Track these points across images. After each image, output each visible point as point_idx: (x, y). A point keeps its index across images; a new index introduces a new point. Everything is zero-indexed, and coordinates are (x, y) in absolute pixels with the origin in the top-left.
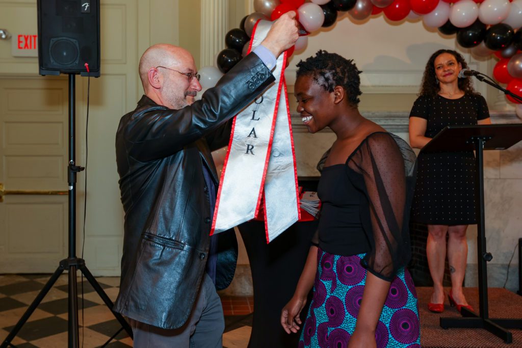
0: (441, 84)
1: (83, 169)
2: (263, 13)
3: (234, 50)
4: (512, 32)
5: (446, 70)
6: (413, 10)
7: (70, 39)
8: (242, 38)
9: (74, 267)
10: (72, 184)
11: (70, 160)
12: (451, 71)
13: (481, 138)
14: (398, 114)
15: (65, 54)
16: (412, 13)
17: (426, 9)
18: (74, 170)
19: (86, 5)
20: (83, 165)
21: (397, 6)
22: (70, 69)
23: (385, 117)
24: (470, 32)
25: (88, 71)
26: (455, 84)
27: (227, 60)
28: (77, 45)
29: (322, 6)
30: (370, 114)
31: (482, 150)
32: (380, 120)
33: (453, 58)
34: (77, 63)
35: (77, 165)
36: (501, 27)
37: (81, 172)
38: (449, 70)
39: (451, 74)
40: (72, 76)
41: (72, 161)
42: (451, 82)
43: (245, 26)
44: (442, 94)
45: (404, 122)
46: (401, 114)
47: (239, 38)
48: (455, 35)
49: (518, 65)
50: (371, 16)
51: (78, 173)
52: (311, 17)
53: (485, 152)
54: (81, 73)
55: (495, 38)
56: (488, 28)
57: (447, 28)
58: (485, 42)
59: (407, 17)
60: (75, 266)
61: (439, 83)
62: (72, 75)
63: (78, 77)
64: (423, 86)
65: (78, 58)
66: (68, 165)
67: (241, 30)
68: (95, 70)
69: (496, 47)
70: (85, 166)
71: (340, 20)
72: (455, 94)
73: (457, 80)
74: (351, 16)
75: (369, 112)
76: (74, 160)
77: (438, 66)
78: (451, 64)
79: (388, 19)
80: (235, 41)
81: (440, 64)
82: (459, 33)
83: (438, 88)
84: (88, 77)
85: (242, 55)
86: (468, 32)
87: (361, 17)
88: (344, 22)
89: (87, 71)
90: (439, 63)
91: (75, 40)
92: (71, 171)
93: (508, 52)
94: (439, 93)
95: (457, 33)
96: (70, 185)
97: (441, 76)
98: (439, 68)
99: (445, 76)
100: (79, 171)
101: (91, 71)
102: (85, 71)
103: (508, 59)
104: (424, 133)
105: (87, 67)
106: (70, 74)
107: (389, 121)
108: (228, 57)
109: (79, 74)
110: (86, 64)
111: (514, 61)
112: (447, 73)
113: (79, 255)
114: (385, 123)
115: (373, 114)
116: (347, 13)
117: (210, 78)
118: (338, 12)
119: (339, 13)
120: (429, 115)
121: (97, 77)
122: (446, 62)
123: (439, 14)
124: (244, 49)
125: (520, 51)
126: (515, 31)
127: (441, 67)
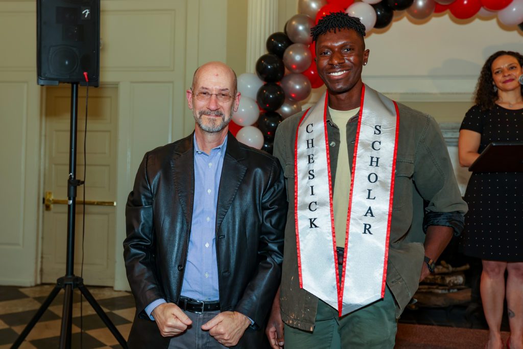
0: (500, 92)
2: (308, 16)
3: (275, 56)
5: (506, 74)
6: (484, 6)
7: (70, 48)
8: (285, 42)
12: (513, 77)
16: (483, 10)
19: (86, 12)
25: (87, 80)
26: (518, 91)
27: (266, 67)
28: (78, 54)
29: (374, 6)
33: (515, 61)
34: (77, 72)
38: (509, 75)
39: (512, 80)
40: (75, 86)
42: (513, 90)
44: (500, 103)
47: (281, 42)
50: (433, 14)
61: (497, 91)
62: (75, 84)
64: (477, 95)
67: (284, 33)
72: (518, 103)
73: (520, 88)
74: (409, 16)
77: (497, 70)
78: (512, 68)
79: (454, 18)
80: (277, 45)
81: (498, 69)
84: (86, 87)
85: (283, 61)
87: (421, 17)
90: (498, 67)
94: (496, 102)
97: (500, 82)
98: (498, 72)
99: (505, 82)
102: (84, 80)
104: (477, 149)
105: (86, 77)
108: (268, 63)
110: (85, 73)
112: (508, 78)
116: (405, 12)
117: (249, 86)
118: (394, 11)
120: (484, 128)
122: (506, 65)
123: (518, 9)
124: (285, 55)
127: (501, 71)
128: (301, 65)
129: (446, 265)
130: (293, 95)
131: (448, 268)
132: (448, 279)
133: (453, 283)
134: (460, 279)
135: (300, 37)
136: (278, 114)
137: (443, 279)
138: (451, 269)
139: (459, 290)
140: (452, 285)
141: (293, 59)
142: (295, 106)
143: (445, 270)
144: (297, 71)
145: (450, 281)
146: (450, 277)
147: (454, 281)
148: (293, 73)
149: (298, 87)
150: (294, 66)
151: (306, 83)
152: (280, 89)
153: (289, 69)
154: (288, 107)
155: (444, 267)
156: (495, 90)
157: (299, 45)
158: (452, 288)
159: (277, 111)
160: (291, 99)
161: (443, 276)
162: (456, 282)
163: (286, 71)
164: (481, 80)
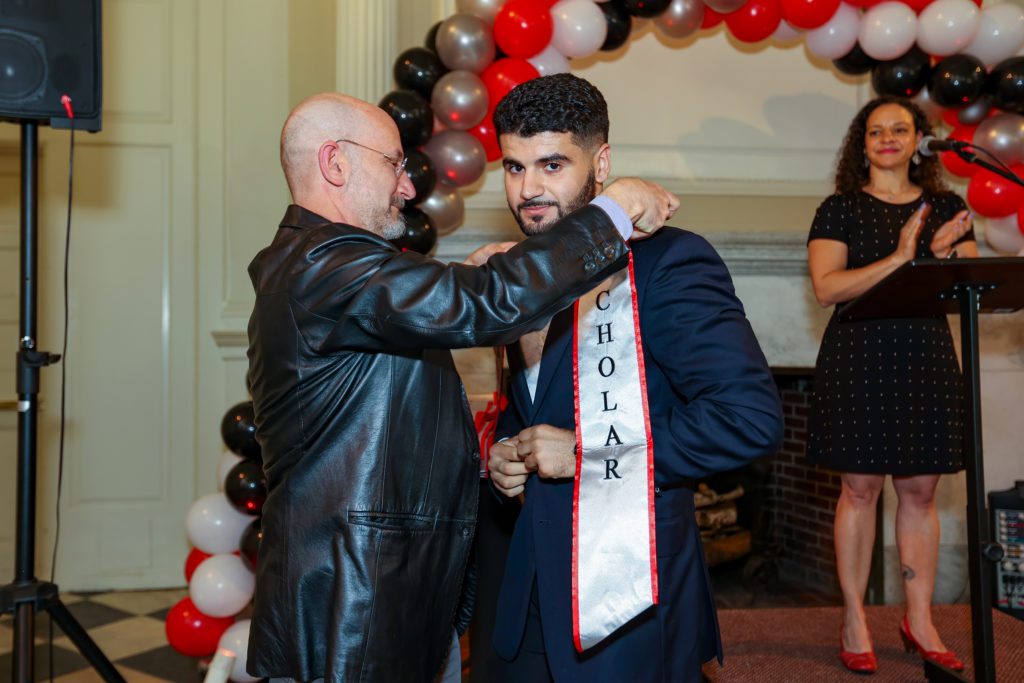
1: (56, 358)
2: (478, 15)
3: (412, 93)
4: (984, 70)
5: (887, 140)
6: (786, 19)
7: (25, 36)
8: (432, 68)
9: (30, 607)
10: (28, 396)
11: (22, 335)
12: (897, 146)
13: (975, 287)
15: (10, 72)
16: (784, 27)
17: (815, 18)
18: (33, 362)
20: (56, 348)
21: (754, 12)
22: (23, 110)
24: (900, 69)
25: (70, 114)
26: (903, 174)
27: (398, 116)
28: (42, 50)
29: (603, 6)
31: (976, 313)
34: (41, 93)
35: (40, 349)
36: (962, 62)
37: (52, 366)
39: (895, 151)
40: (29, 128)
41: (27, 338)
42: (892, 168)
43: (439, 41)
46: (757, 238)
47: (424, 68)
48: (868, 76)
49: (994, 139)
50: (699, 31)
51: (44, 370)
52: (579, 28)
53: (982, 317)
54: (53, 120)
55: (949, 82)
56: (933, 63)
57: (854, 61)
58: (930, 90)
59: (773, 37)
60: (32, 603)
62: (30, 124)
63: (44, 133)
65: (44, 83)
66: (17, 349)
67: (428, 50)
68: (89, 113)
69: (951, 100)
70: (61, 352)
71: (638, 38)
72: (902, 193)
73: (907, 165)
74: (659, 30)
76: (34, 336)
77: (874, 129)
78: (899, 130)
79: (734, 39)
80: (415, 74)
82: (878, 71)
83: (866, 176)
84: (68, 132)
85: (432, 106)
86: (895, 70)
87: (680, 33)
88: (645, 42)
89: (67, 117)
91: (34, 39)
92: (25, 364)
93: (973, 112)
95: (873, 72)
96: (22, 398)
98: (874, 133)
99: (881, 153)
100: (46, 364)
101: (77, 115)
102: (62, 114)
103: (974, 125)
105: (68, 106)
106: (23, 122)
107: (734, 252)
108: (400, 107)
109: (47, 123)
110: (66, 99)
111: (987, 130)
112: (887, 147)
113: (43, 576)
116: (651, 23)
119: (635, 20)
120: (851, 235)
121: (93, 131)
122: (892, 123)
123: (839, 31)
124: (436, 93)
125: (997, 112)
126: (989, 70)
127: (880, 132)
128: (468, 115)
129: (707, 492)
130: (451, 174)
131: (710, 496)
132: (712, 517)
133: (721, 523)
134: (732, 515)
135: (464, 58)
136: (420, 212)
137: (704, 516)
138: (716, 497)
139: (729, 534)
140: (719, 526)
141: (453, 105)
142: (452, 196)
143: (706, 501)
144: (459, 126)
145: (716, 520)
146: (715, 513)
147: (722, 520)
148: (450, 130)
149: (459, 158)
150: (455, 116)
151: (476, 151)
152: (427, 161)
153: (444, 121)
154: (438, 198)
155: (704, 495)
156: (867, 165)
157: (463, 74)
158: (719, 532)
159: (419, 206)
160: (444, 181)
161: (704, 511)
162: (725, 521)
163: (438, 126)
164: (849, 143)
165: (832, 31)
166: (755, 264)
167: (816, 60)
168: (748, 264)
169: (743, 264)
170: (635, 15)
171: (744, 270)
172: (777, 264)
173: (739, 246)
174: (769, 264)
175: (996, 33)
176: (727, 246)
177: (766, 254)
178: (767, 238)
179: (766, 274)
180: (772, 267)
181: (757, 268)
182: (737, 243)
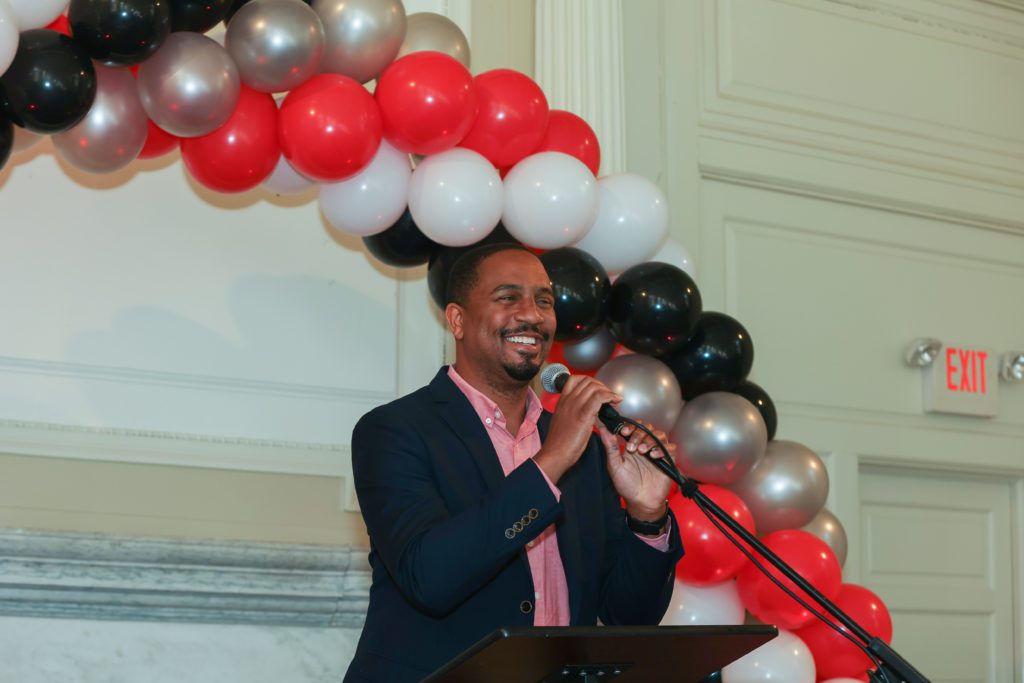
4: (605, 280)
14: (206, 550)
16: (284, 169)
21: (232, 139)
23: (161, 560)
30: (106, 545)
32: (139, 572)
45: (230, 584)
46: (219, 551)
48: (422, 269)
50: (136, 162)
57: (401, 242)
59: (263, 187)
75: (99, 536)
82: (439, 263)
93: (588, 349)
95: (430, 265)
107: (175, 576)
111: (610, 380)
114: (159, 582)
115: (115, 544)
116: (46, 139)
118: (17, 129)
119: (19, 132)
123: (376, 190)
125: (622, 352)
126: (613, 280)
165: (364, 187)
166: (214, 601)
167: (337, 233)
168: (200, 601)
169: (189, 599)
170: (22, 125)
171: (192, 613)
172: (254, 602)
173: (182, 567)
174: (238, 601)
175: (621, 220)
176: (164, 566)
177: (234, 583)
178: (238, 552)
179: (234, 621)
180: (244, 609)
181: (217, 608)
182: (182, 560)
